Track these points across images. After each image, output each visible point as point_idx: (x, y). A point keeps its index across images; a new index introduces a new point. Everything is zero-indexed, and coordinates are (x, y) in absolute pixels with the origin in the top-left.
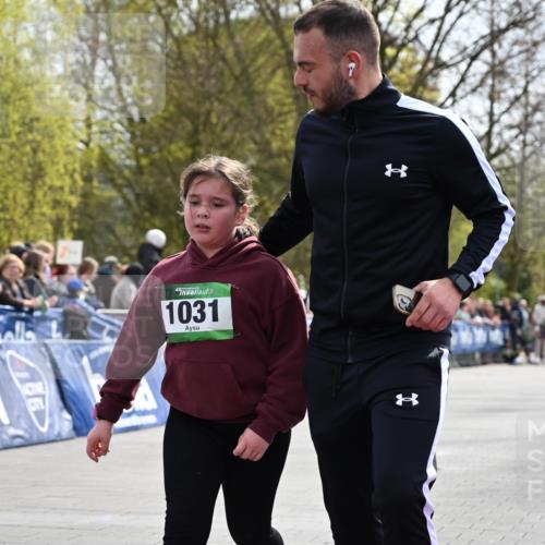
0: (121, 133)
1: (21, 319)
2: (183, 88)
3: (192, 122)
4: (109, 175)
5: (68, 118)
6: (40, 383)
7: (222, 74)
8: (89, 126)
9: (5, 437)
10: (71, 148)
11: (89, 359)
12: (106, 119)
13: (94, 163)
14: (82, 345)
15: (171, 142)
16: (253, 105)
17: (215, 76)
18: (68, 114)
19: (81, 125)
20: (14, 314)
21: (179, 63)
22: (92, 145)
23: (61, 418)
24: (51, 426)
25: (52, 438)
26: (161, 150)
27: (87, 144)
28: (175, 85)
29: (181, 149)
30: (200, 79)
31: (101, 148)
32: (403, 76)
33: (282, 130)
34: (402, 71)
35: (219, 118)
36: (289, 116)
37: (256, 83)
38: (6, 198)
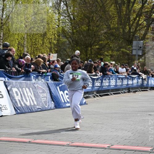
0: (68, 22)
1: (40, 76)
2: (86, 10)
3: (88, 20)
4: (65, 35)
5: (53, 19)
6: (45, 94)
7: (97, 6)
8: (59, 21)
9: (36, 108)
10: (54, 27)
11: (59, 87)
12: (64, 19)
13: (60, 31)
14: (57, 83)
15: (82, 25)
16: (105, 15)
17: (95, 6)
18: (53, 17)
19: (57, 21)
20: (38, 74)
21: (85, 3)
22: (60, 26)
23: (51, 103)
24: (49, 105)
25: (49, 109)
26: (79, 28)
27: (58, 26)
28: (83, 9)
29: (85, 27)
30: (90, 8)
31: (62, 27)
32: (149, 6)
33: (114, 22)
34: (148, 5)
35: (96, 18)
36: (116, 18)
37: (106, 8)
38: (36, 41)
